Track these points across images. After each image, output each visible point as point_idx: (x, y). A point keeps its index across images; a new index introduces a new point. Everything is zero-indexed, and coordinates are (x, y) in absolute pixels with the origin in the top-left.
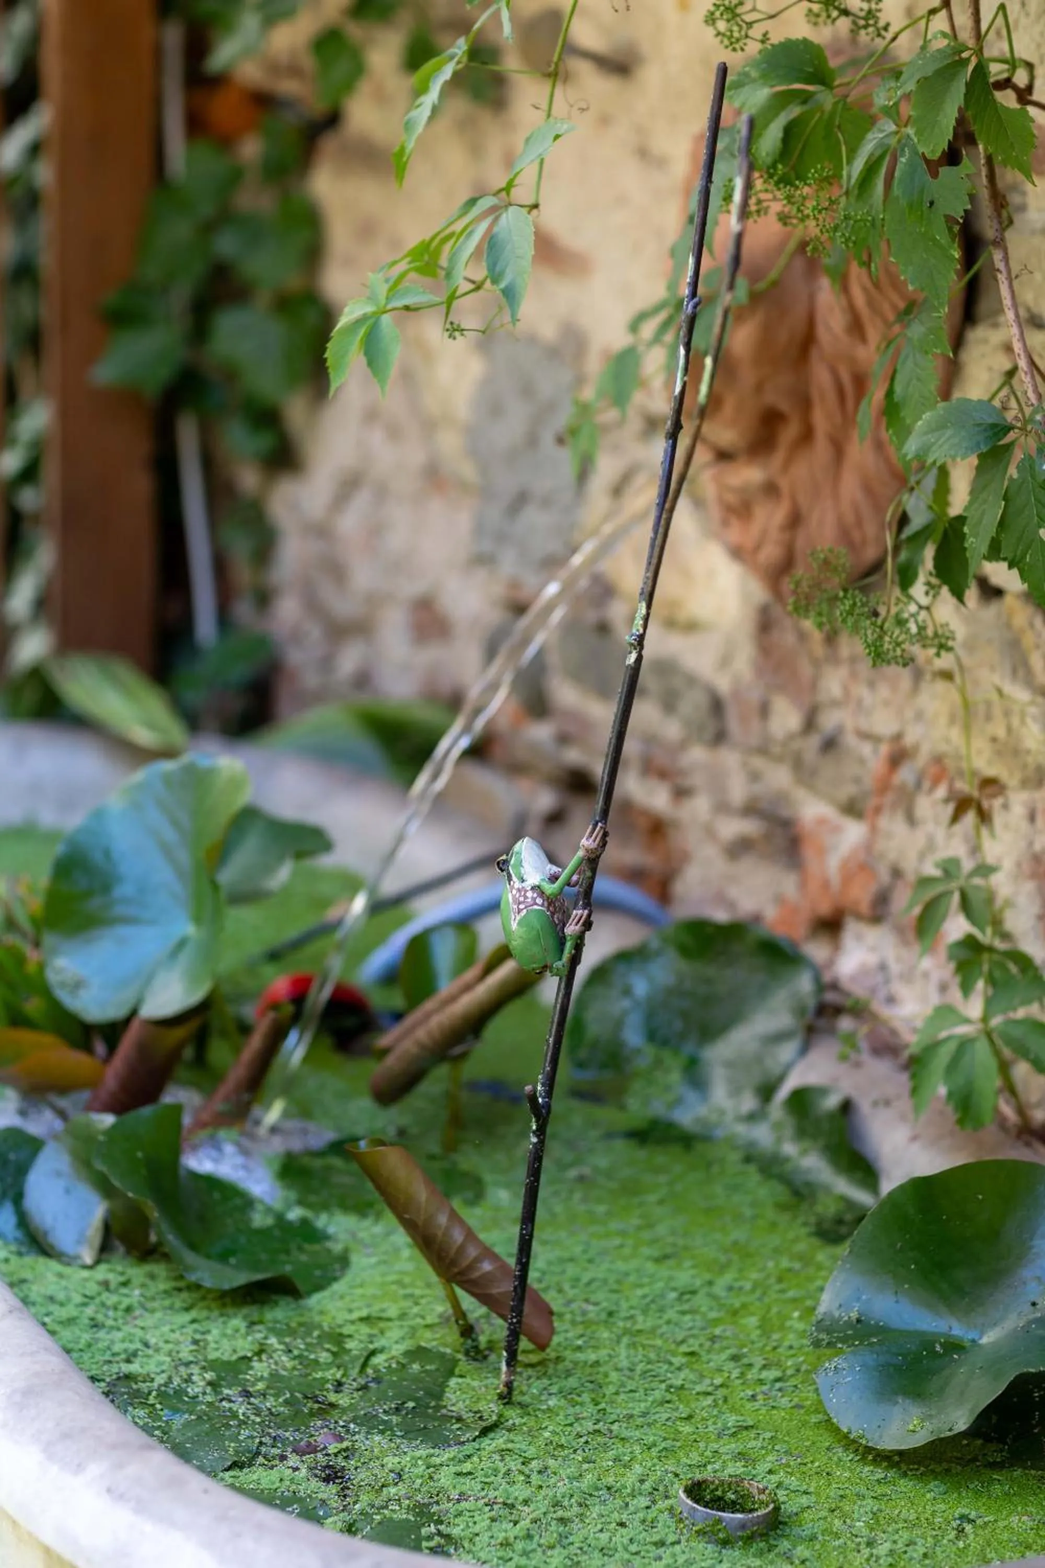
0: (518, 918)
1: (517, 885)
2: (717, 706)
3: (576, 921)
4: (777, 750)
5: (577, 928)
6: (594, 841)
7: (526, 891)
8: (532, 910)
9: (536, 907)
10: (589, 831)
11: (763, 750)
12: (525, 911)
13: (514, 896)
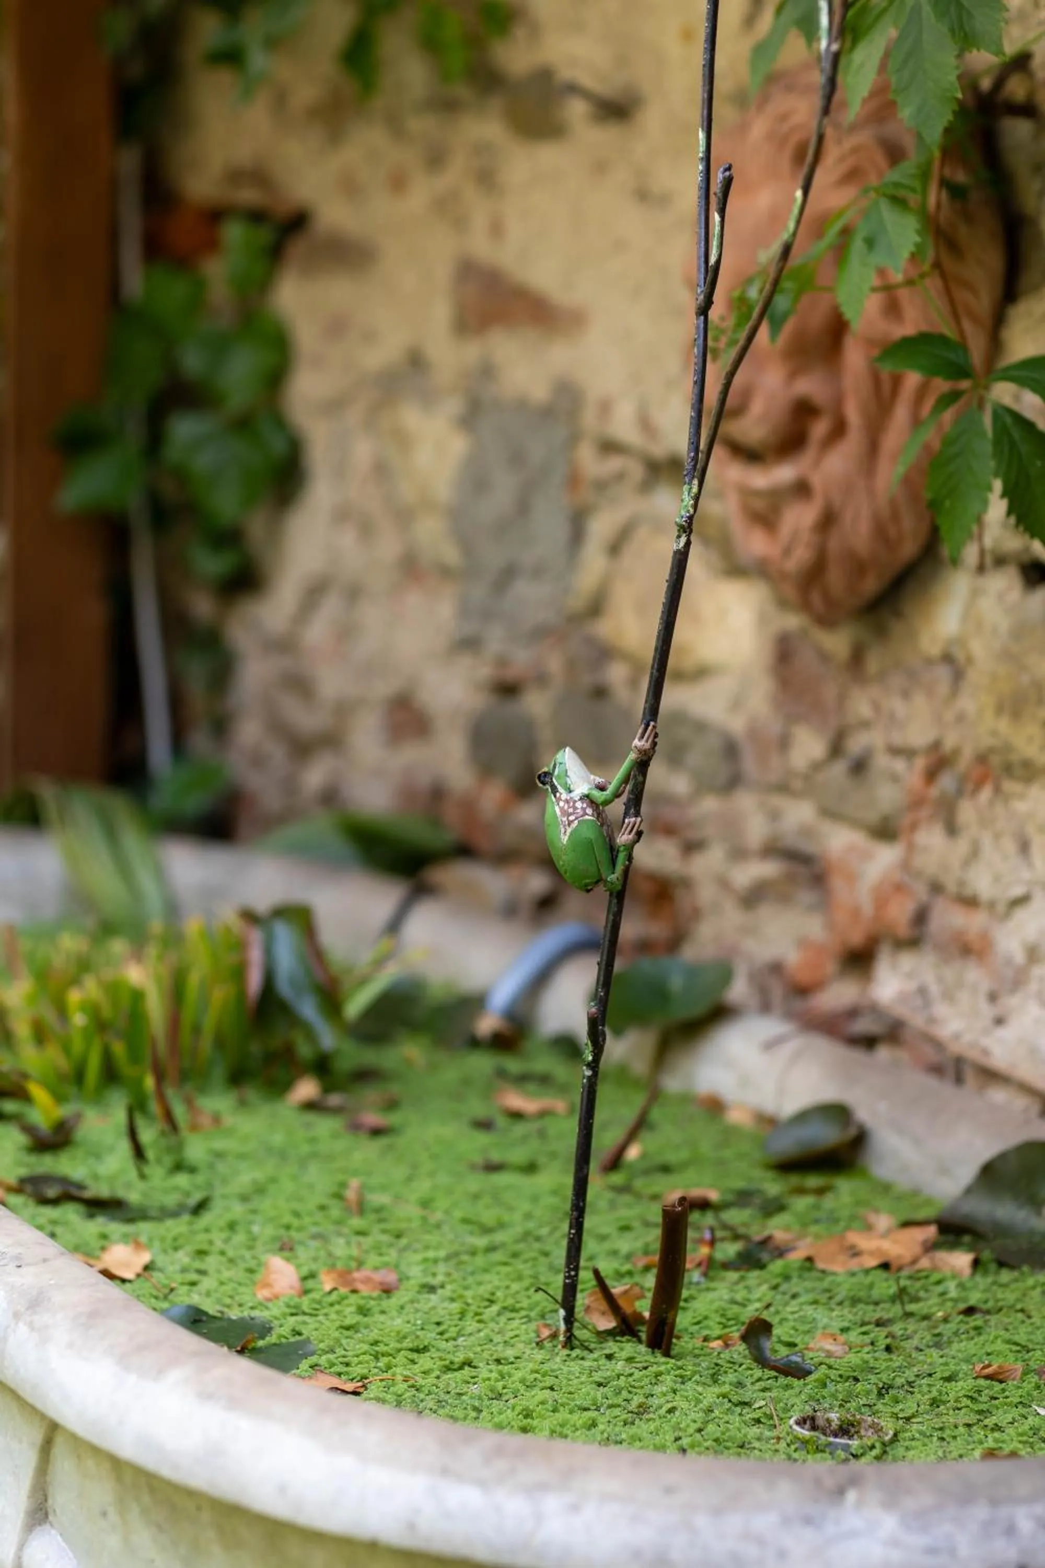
0: (569, 830)
1: (564, 796)
2: (731, 750)
3: (629, 828)
4: (798, 784)
5: (631, 836)
6: (647, 741)
7: (575, 802)
8: (583, 820)
9: (587, 817)
10: (640, 731)
11: (783, 788)
12: (576, 822)
13: (562, 809)
